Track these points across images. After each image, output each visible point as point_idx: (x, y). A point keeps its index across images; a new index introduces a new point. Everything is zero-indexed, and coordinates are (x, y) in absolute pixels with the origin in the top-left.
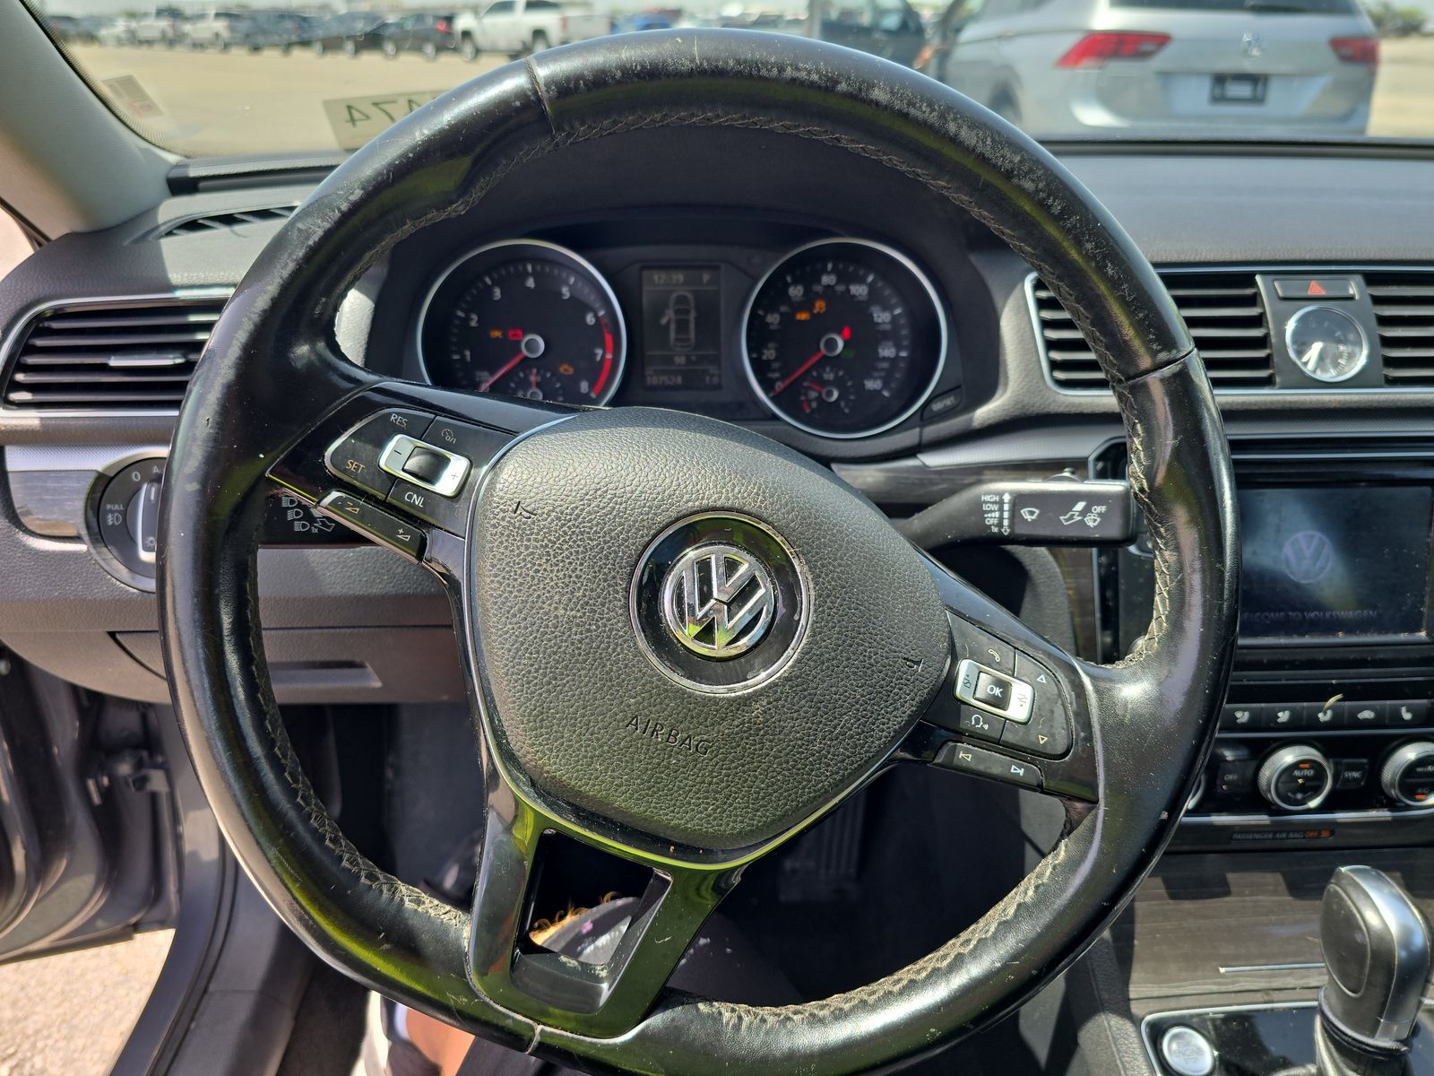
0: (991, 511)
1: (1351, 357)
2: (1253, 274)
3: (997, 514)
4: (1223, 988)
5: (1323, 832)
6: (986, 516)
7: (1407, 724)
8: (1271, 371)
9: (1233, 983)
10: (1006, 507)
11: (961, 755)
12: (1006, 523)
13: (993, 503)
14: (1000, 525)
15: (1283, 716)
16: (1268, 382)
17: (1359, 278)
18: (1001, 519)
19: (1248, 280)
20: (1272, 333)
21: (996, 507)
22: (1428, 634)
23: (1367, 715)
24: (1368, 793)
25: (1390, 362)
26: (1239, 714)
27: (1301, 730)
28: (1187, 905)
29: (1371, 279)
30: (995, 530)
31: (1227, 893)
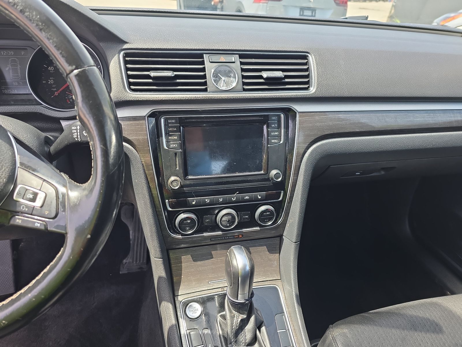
0: (75, 133)
1: (232, 82)
2: (202, 54)
3: (76, 134)
4: (209, 288)
5: (240, 236)
6: (73, 134)
7: (260, 200)
8: (206, 87)
9: (213, 286)
10: (78, 131)
11: (17, 221)
12: (79, 137)
13: (75, 130)
14: (77, 138)
15: (221, 200)
16: (205, 90)
17: (237, 56)
18: (77, 135)
19: (201, 56)
20: (207, 74)
21: (75, 131)
22: (264, 172)
23: (247, 197)
24: (252, 223)
25: (244, 84)
26: (207, 200)
27: (227, 204)
28: (199, 263)
29: (241, 56)
30: (76, 139)
31: (212, 258)
